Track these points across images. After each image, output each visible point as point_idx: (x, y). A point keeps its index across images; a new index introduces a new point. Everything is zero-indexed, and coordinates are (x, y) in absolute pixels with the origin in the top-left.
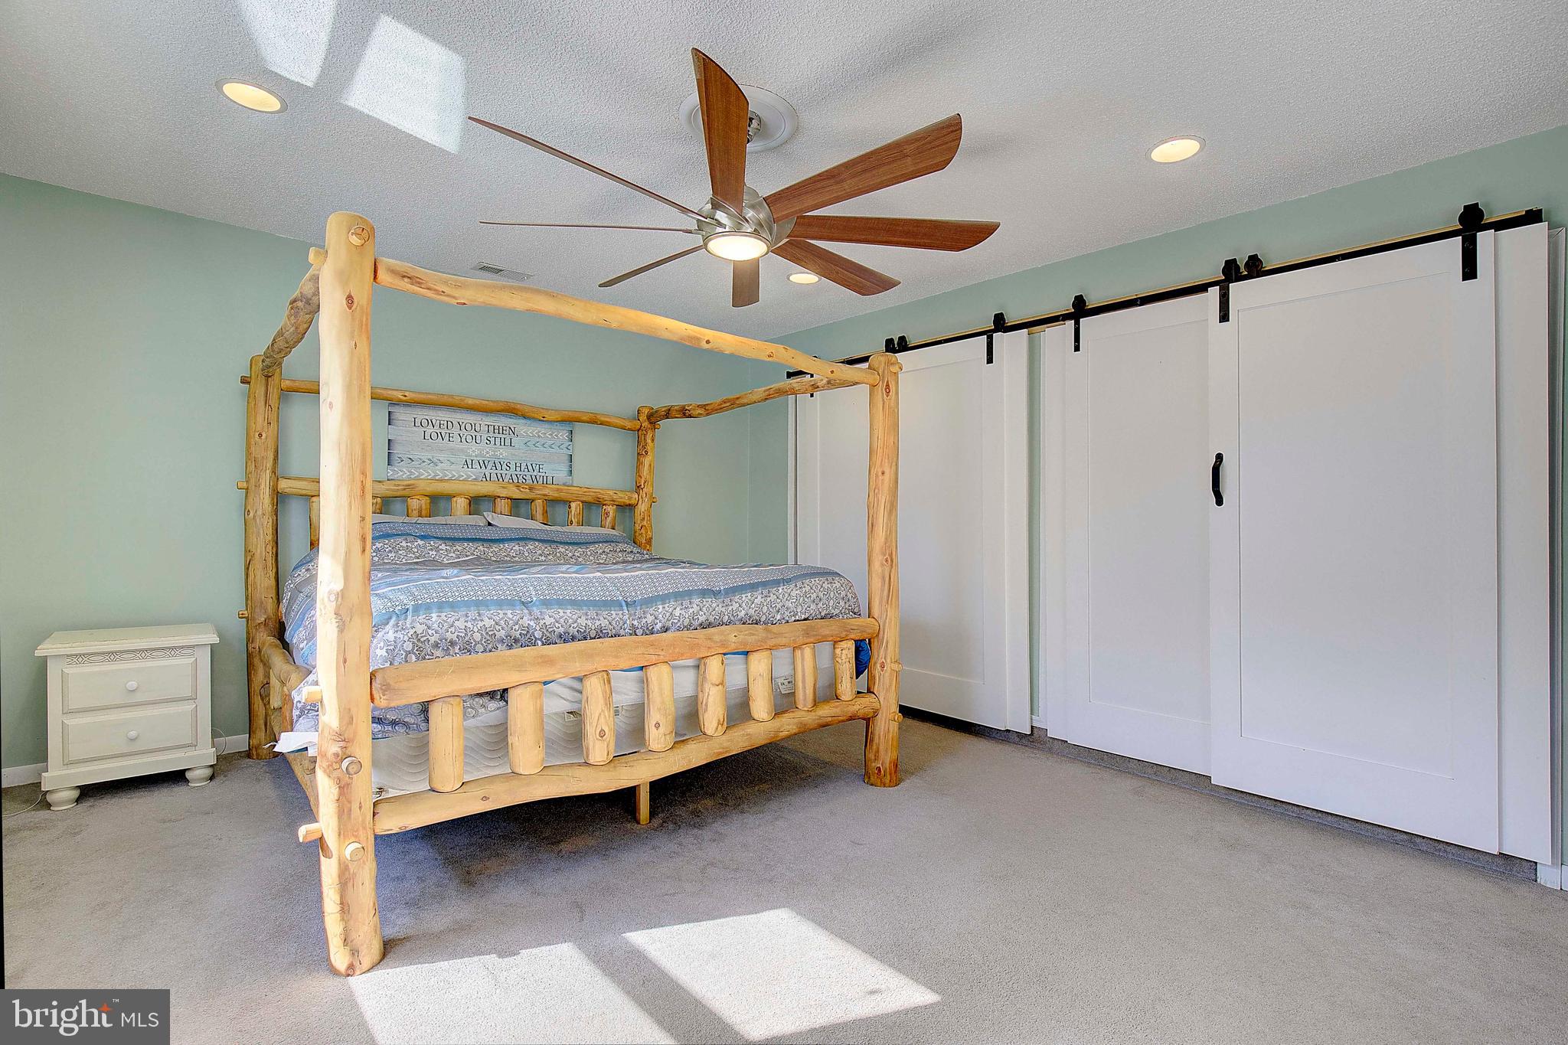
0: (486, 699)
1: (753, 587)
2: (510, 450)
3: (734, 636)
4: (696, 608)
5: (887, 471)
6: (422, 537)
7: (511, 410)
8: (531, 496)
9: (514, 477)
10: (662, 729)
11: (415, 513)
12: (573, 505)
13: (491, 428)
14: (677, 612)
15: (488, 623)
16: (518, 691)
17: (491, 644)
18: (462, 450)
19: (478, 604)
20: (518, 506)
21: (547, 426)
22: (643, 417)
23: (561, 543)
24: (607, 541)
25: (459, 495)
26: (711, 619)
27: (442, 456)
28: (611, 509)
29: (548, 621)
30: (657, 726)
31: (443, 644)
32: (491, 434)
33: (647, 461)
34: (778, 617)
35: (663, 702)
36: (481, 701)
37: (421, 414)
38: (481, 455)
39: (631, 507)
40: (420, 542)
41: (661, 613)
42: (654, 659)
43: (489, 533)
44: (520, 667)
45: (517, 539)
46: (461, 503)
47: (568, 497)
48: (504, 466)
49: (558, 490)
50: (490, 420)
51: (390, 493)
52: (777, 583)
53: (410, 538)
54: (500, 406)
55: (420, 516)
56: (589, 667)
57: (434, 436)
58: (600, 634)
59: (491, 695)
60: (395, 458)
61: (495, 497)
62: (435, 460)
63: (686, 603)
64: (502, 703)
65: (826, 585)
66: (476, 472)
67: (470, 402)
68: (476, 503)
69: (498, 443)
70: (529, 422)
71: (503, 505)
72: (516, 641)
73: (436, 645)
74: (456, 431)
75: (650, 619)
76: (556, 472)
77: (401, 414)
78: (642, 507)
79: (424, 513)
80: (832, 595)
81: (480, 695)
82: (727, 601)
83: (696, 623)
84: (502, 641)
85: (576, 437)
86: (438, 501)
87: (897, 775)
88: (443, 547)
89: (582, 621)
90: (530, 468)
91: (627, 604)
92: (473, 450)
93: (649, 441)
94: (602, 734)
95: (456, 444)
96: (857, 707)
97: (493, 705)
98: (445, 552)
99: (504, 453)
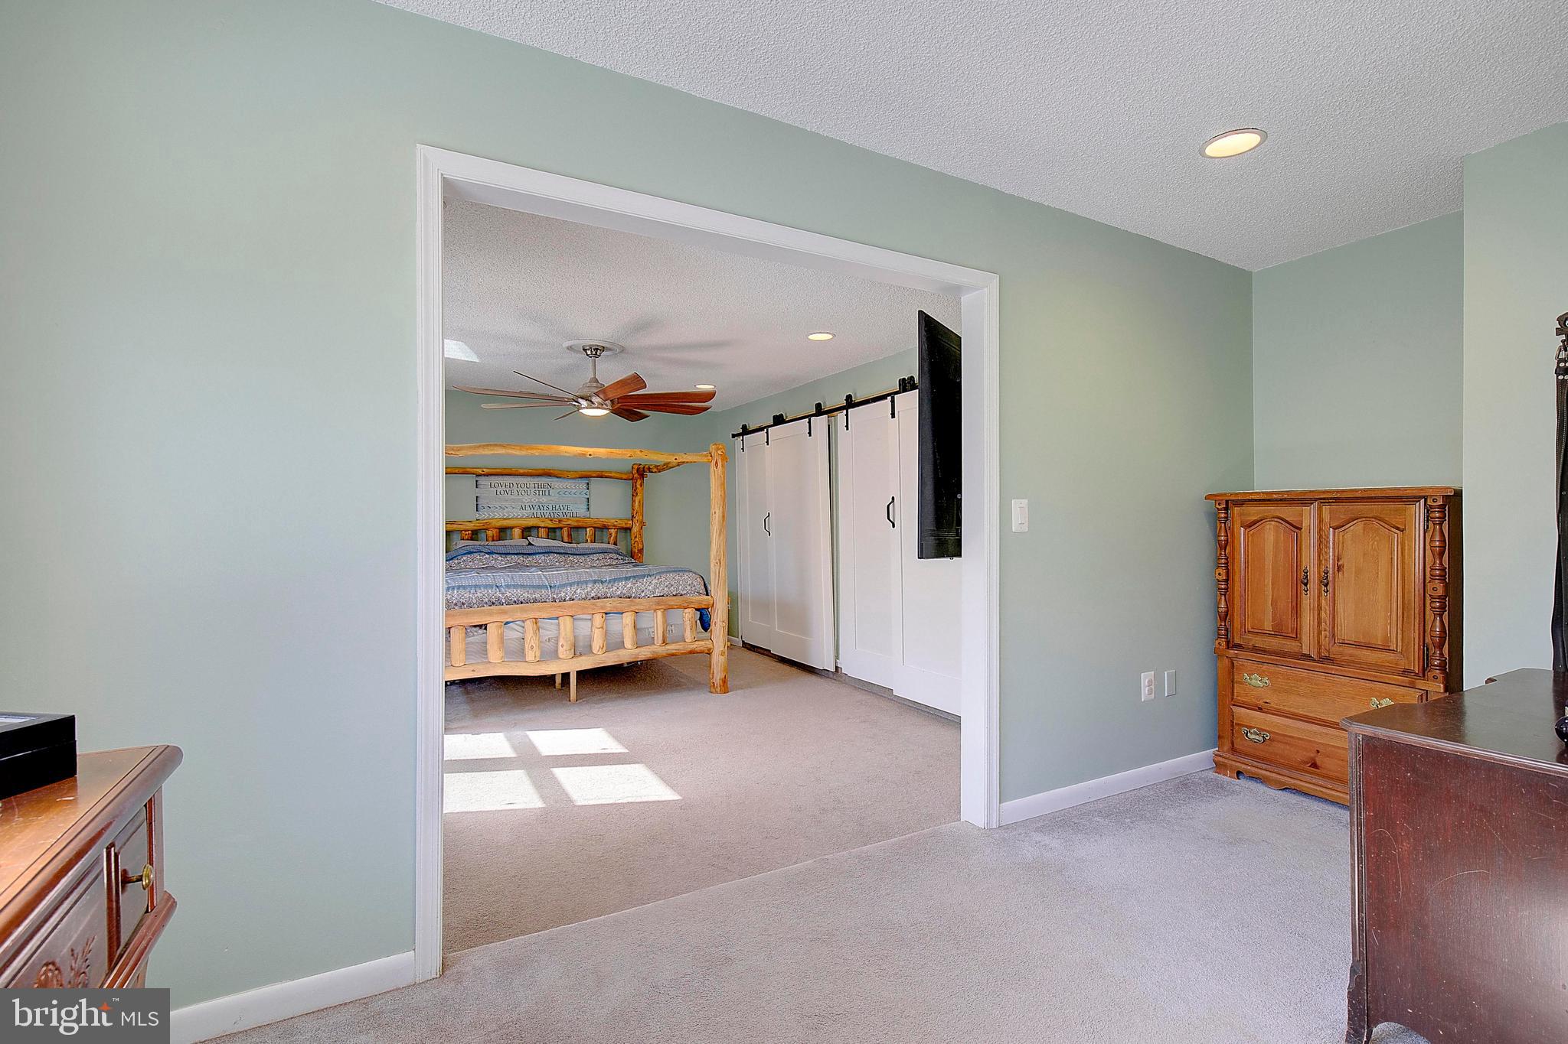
0: (478, 628)
1: (627, 579)
2: (549, 498)
3: (609, 605)
4: (589, 589)
5: (717, 512)
6: (488, 553)
7: (548, 474)
8: (560, 525)
9: (552, 514)
10: (564, 647)
11: (490, 539)
12: (588, 530)
13: (536, 485)
14: (578, 591)
15: (479, 595)
16: (491, 625)
17: (481, 603)
18: (519, 499)
19: (476, 586)
20: (552, 532)
21: (571, 481)
22: (635, 471)
23: (572, 554)
24: (604, 552)
25: (516, 527)
26: (599, 595)
27: (507, 504)
28: (613, 531)
29: (508, 594)
30: (562, 646)
31: (459, 604)
32: (537, 489)
33: (637, 499)
34: (643, 595)
35: (566, 635)
36: (474, 629)
37: (494, 480)
38: (531, 502)
39: (628, 529)
40: (487, 556)
41: (568, 592)
42: (561, 613)
43: (530, 550)
44: (490, 614)
45: (543, 553)
46: (517, 532)
47: (585, 525)
48: (545, 508)
49: (577, 521)
50: (536, 480)
51: (476, 528)
52: (644, 576)
53: (482, 554)
54: (541, 472)
55: (493, 541)
56: (525, 616)
57: (502, 492)
58: (535, 601)
59: (480, 626)
60: (480, 506)
61: (539, 527)
62: (503, 506)
63: (584, 586)
64: (485, 631)
65: (677, 578)
66: (528, 512)
67: (521, 471)
68: (527, 531)
69: (541, 494)
70: (560, 479)
71: (542, 532)
72: (493, 603)
73: (456, 604)
74: (515, 489)
75: (563, 594)
76: (580, 510)
77: (483, 481)
78: (635, 529)
79: (495, 538)
80: (681, 583)
81: (475, 626)
82: (610, 586)
83: (590, 597)
84: (486, 603)
85: (591, 486)
86: (503, 532)
87: (725, 687)
88: (500, 558)
89: (526, 595)
90: (562, 508)
91: (551, 587)
92: (526, 499)
93: (639, 486)
94: (532, 647)
95: (515, 496)
96: (694, 646)
97: (481, 631)
98: (500, 561)
99: (544, 499)
